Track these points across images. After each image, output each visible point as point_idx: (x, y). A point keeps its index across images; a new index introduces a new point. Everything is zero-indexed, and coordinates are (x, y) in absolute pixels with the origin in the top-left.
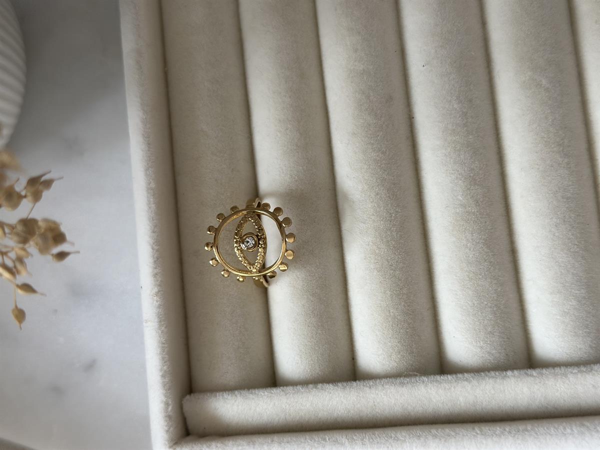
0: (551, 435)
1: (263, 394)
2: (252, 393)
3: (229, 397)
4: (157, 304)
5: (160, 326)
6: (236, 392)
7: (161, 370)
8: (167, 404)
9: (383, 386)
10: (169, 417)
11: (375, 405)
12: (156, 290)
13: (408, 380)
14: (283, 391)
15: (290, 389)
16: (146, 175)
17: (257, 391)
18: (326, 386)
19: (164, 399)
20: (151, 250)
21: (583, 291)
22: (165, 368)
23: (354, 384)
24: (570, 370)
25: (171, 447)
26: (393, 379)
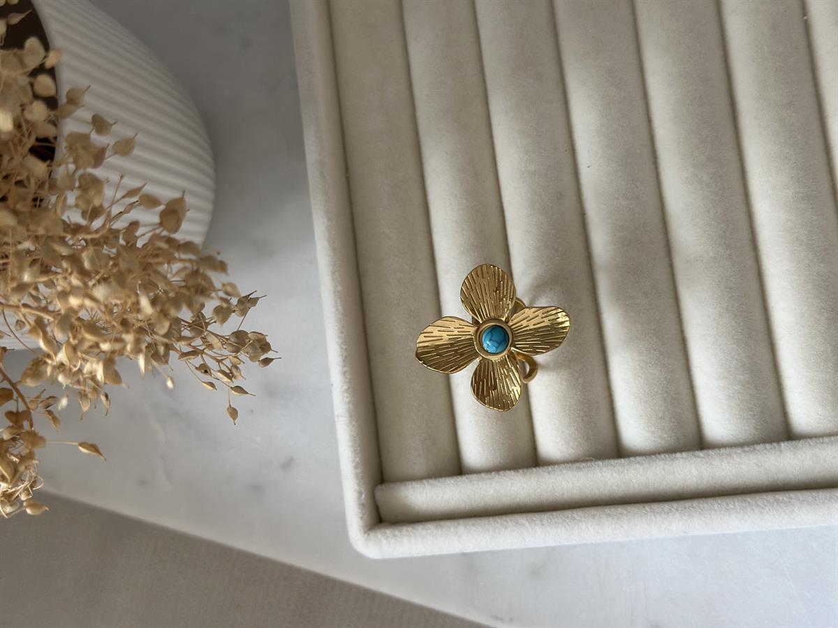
0: (715, 510)
1: (449, 482)
2: (439, 481)
3: (418, 486)
4: (348, 400)
5: (351, 421)
6: (424, 481)
7: (353, 461)
8: (360, 493)
9: (561, 470)
10: (362, 505)
11: (554, 489)
12: (346, 387)
13: (584, 464)
14: (467, 478)
15: (474, 477)
16: (333, 279)
17: (443, 479)
18: (508, 473)
19: (357, 488)
21: (746, 376)
22: (357, 459)
23: (534, 470)
24: (734, 450)
25: (365, 533)
26: (570, 465)
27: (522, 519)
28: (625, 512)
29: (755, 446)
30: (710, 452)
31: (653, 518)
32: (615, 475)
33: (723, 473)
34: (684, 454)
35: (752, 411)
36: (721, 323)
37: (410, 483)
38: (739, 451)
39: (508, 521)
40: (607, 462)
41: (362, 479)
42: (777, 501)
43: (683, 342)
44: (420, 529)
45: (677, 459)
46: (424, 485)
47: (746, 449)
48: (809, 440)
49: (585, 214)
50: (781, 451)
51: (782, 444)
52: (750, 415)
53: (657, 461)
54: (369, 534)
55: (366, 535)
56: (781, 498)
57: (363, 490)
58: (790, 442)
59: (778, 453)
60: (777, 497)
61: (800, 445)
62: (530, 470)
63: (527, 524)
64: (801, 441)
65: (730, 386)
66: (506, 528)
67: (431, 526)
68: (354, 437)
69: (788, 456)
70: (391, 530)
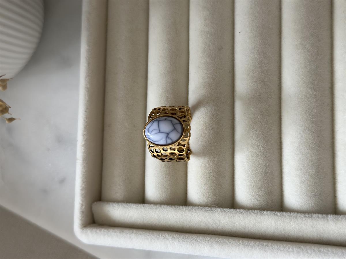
1: (133, 206)
5: (83, 163)
8: (82, 205)
9: (196, 210)
10: (82, 212)
12: (83, 143)
13: (210, 209)
15: (147, 206)
16: (86, 80)
25: (81, 228)
26: (202, 208)
27: (168, 236)
28: (227, 242)
29: (313, 214)
30: (284, 213)
31: (243, 249)
32: (226, 218)
33: (290, 228)
34: (269, 212)
35: (314, 192)
36: (303, 136)
37: (112, 203)
38: (302, 216)
39: (160, 235)
41: (84, 197)
42: (320, 251)
43: (280, 144)
46: (120, 206)
47: (307, 215)
49: (234, 61)
50: (328, 220)
52: (313, 195)
54: (83, 229)
55: (81, 230)
56: (322, 250)
57: (84, 204)
58: (334, 215)
59: (326, 221)
60: (320, 248)
61: (340, 218)
62: (179, 207)
63: (170, 239)
64: (341, 216)
65: (303, 176)
66: (158, 239)
67: (117, 231)
68: (84, 173)
69: (332, 224)
70: (96, 229)
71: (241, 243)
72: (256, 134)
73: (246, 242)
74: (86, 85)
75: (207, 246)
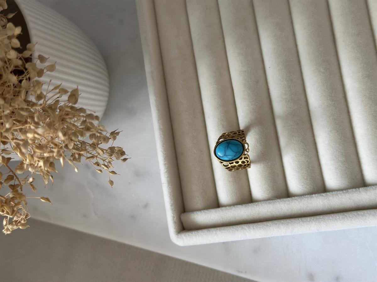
1: (213, 211)
2: (208, 211)
3: (199, 213)
4: (167, 176)
5: (169, 185)
6: (202, 211)
7: (170, 203)
8: (174, 217)
9: (261, 204)
10: (175, 222)
11: (259, 213)
12: (166, 170)
13: (272, 201)
14: (221, 209)
15: (224, 208)
17: (210, 210)
18: (238, 206)
19: (173, 215)
20: (163, 154)
22: (172, 202)
23: (250, 204)
24: (339, 192)
25: (177, 234)
26: (266, 201)
27: (245, 227)
28: (290, 222)
29: (348, 190)
30: (328, 193)
31: (303, 224)
32: (286, 205)
33: (334, 203)
34: (316, 195)
35: (346, 174)
36: (331, 135)
37: (196, 212)
38: (341, 193)
39: (239, 227)
40: (282, 200)
41: (174, 211)
42: (359, 215)
43: (315, 144)
44: (200, 232)
45: (313, 197)
46: (202, 213)
47: (344, 191)
48: (373, 187)
49: (269, 89)
50: (360, 192)
51: (360, 189)
52: (346, 176)
53: (304, 198)
54: (178, 235)
55: (177, 236)
56: (360, 213)
57: (175, 216)
58: (364, 188)
59: (359, 193)
60: (358, 213)
61: (368, 189)
62: (248, 204)
63: (247, 229)
64: (369, 187)
65: (336, 164)
66: (238, 231)
67: (205, 231)
68: (170, 192)
69: (364, 194)
70: (188, 233)
71: (301, 220)
72: (296, 140)
73: (304, 219)
74: (160, 126)
75: (275, 229)
